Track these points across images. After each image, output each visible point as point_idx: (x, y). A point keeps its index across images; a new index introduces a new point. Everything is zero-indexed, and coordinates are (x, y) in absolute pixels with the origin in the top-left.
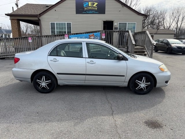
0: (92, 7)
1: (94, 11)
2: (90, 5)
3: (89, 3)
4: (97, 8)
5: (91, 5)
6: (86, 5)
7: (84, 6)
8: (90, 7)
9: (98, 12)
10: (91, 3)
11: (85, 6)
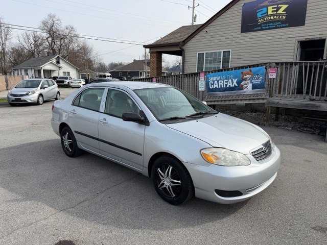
0: (274, 15)
1: (278, 23)
2: (270, 12)
3: (269, 8)
4: (286, 16)
5: (273, 11)
6: (262, 15)
7: (258, 17)
8: (271, 15)
9: (287, 25)
10: (273, 8)
11: (259, 15)
